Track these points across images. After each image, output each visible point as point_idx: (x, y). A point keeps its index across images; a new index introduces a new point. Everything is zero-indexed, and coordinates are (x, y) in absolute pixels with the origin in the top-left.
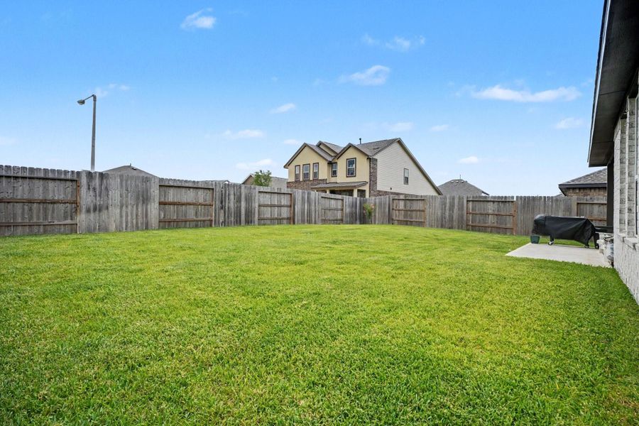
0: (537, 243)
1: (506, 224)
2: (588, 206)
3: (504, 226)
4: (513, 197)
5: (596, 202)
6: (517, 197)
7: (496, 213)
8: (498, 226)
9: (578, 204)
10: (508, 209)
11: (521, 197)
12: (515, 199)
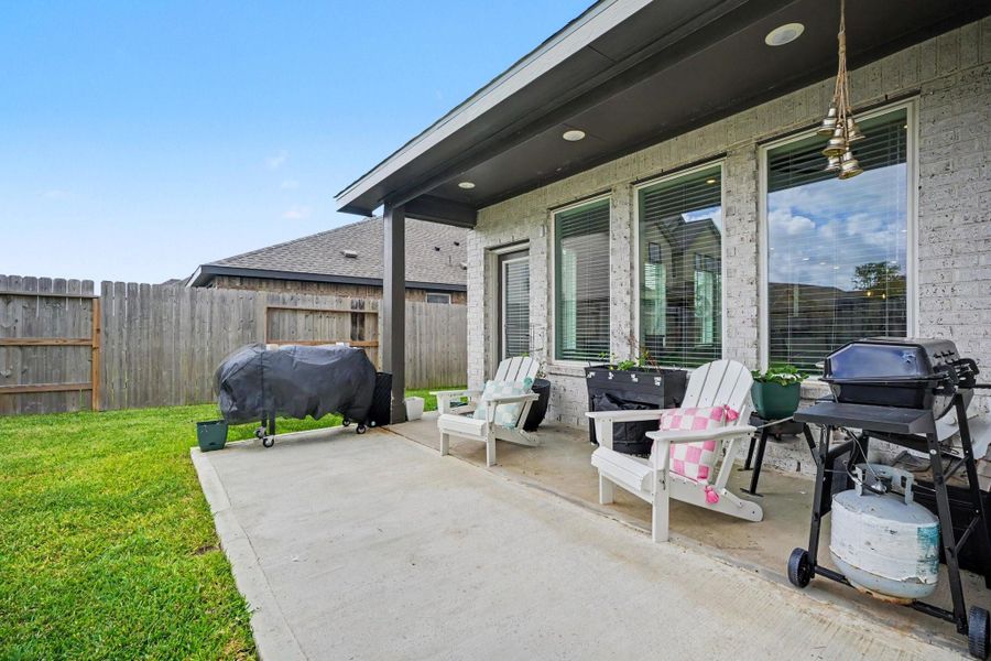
0: (222, 447)
1: (62, 377)
2: (287, 315)
3: (53, 385)
4: (89, 285)
5: (300, 306)
6: (106, 285)
7: (20, 338)
8: (29, 385)
9: (269, 308)
10: (68, 324)
11: (120, 285)
12: (97, 291)
